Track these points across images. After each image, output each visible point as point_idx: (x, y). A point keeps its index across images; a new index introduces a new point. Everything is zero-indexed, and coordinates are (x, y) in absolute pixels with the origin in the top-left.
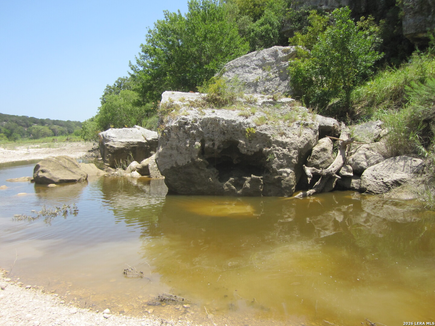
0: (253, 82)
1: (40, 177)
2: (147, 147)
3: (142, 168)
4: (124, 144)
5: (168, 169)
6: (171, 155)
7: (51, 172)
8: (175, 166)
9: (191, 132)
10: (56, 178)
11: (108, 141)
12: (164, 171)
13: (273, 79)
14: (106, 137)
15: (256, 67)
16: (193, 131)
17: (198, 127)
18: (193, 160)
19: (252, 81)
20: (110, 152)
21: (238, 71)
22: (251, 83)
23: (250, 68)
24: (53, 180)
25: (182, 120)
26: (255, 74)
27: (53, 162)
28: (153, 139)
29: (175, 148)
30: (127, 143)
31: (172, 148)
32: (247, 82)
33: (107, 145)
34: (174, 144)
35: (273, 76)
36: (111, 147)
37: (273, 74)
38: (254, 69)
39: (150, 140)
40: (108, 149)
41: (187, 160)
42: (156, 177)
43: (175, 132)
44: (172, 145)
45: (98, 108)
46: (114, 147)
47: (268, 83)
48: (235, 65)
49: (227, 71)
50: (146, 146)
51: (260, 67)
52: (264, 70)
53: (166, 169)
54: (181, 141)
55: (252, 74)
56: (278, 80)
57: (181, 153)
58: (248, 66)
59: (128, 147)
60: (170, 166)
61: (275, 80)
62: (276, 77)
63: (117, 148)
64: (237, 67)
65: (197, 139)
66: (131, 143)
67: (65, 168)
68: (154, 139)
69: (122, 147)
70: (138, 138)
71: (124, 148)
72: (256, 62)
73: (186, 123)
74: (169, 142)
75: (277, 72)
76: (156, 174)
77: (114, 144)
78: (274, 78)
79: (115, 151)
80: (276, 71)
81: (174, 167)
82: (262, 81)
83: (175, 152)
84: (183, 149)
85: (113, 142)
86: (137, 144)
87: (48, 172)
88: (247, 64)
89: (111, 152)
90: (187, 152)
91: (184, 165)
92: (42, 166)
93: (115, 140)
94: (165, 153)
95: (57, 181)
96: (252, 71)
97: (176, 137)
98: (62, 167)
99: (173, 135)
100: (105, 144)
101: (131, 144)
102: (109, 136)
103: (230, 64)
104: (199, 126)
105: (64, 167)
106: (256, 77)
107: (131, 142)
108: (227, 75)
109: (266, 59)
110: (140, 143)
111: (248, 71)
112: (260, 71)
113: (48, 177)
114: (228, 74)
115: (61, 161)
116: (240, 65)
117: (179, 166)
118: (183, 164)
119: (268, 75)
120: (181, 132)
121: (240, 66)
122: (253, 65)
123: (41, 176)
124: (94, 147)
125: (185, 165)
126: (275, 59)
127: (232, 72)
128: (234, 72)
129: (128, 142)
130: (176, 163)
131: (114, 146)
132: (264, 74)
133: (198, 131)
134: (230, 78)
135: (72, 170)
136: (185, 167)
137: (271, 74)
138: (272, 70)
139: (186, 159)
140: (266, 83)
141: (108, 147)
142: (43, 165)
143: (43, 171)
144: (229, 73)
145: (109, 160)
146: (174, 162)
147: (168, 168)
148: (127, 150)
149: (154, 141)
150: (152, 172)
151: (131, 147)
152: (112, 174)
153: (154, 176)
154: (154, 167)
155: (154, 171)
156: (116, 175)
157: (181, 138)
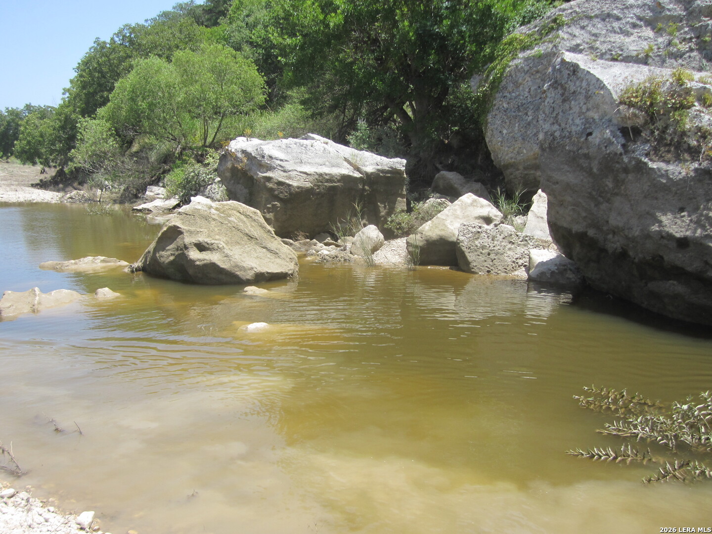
0: (637, 56)
1: (198, 263)
2: (364, 190)
3: (424, 245)
4: (311, 178)
7: (227, 251)
10: (243, 269)
11: (270, 168)
13: (684, 54)
14: (263, 157)
15: (638, 22)
19: (635, 53)
20: (277, 198)
21: (594, 26)
22: (633, 57)
23: (624, 22)
24: (238, 273)
26: (640, 37)
27: (214, 220)
28: (378, 170)
30: (317, 177)
32: (621, 55)
33: (269, 179)
35: (684, 47)
36: (280, 183)
37: (681, 43)
38: (634, 26)
39: (372, 173)
40: (271, 190)
42: (488, 272)
46: (289, 185)
47: (673, 61)
48: (584, 12)
49: (567, 24)
50: (361, 187)
51: (650, 23)
52: (659, 32)
55: (632, 38)
56: (697, 58)
58: (618, 19)
59: (319, 186)
61: (690, 57)
62: (691, 50)
63: (298, 187)
64: (590, 18)
66: (327, 177)
67: (251, 238)
68: (383, 171)
69: (308, 185)
70: (338, 166)
71: (312, 189)
72: (637, 11)
75: (691, 39)
76: (486, 264)
77: (289, 178)
78: (687, 52)
79: (291, 194)
80: (688, 36)
82: (659, 56)
85: (285, 171)
86: (339, 181)
87: (218, 249)
88: (615, 12)
89: (281, 196)
92: (189, 232)
93: (288, 166)
95: (248, 277)
96: (629, 29)
98: (241, 235)
100: (261, 175)
101: (327, 181)
102: (271, 157)
103: (571, 8)
105: (247, 235)
106: (645, 45)
107: (326, 175)
108: (568, 33)
109: (664, 7)
110: (345, 178)
111: (621, 29)
112: (649, 32)
113: (222, 265)
114: (569, 30)
115: (232, 219)
116: (597, 12)
119: (670, 44)
121: (596, 16)
122: (632, 18)
123: (199, 260)
126: (686, 9)
127: (578, 26)
128: (583, 28)
129: (321, 175)
131: (287, 182)
132: (660, 40)
134: (579, 42)
135: (269, 246)
137: (676, 41)
138: (677, 34)
140: (668, 60)
141: (270, 185)
142: (192, 229)
143: (201, 247)
144: (573, 28)
145: (275, 216)
148: (319, 194)
149: (381, 174)
150: (474, 258)
151: (326, 186)
152: (334, 258)
153: (483, 268)
154: (477, 246)
155: (479, 255)
156: (342, 260)
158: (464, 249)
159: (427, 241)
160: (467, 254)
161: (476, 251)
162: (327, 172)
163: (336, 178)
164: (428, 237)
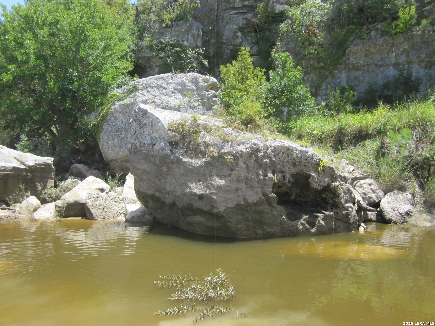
0: (175, 107)
2: (27, 175)
3: (66, 206)
5: (231, 208)
6: (237, 190)
8: (243, 204)
9: (265, 161)
13: (196, 107)
15: (175, 91)
16: (267, 160)
17: (271, 156)
18: (265, 195)
19: (173, 106)
21: (154, 91)
22: (173, 107)
23: (168, 90)
25: (254, 146)
26: (175, 98)
28: (36, 164)
29: (243, 180)
31: (238, 181)
32: (167, 106)
34: (242, 175)
35: (196, 104)
37: (194, 102)
38: (173, 92)
39: (32, 166)
41: (259, 196)
43: (243, 160)
44: (240, 177)
47: (191, 110)
48: (149, 84)
49: (140, 89)
50: (25, 174)
51: (180, 92)
52: (184, 96)
54: (251, 171)
55: (172, 98)
56: (202, 109)
57: (251, 187)
58: (165, 89)
60: (235, 203)
61: (198, 108)
62: (199, 105)
64: (152, 87)
65: (268, 169)
66: (2, 168)
70: (9, 161)
72: (174, 86)
73: (258, 150)
74: (234, 172)
75: (198, 100)
78: (197, 106)
80: (197, 99)
81: (242, 205)
82: (185, 107)
83: (243, 185)
84: (256, 181)
86: (10, 171)
88: (164, 85)
90: (260, 186)
91: (255, 201)
94: (229, 186)
96: (171, 94)
97: (244, 166)
99: (241, 163)
101: (3, 171)
103: (142, 82)
104: (271, 155)
106: (178, 102)
107: (2, 167)
108: (141, 94)
109: (186, 85)
110: (15, 169)
111: (166, 93)
112: (179, 96)
114: (142, 92)
116: (155, 85)
117: (249, 203)
118: (253, 200)
119: (189, 102)
120: (252, 161)
121: (155, 87)
122: (172, 89)
125: (257, 201)
126: (196, 86)
127: (146, 91)
128: (148, 92)
130: (245, 199)
132: (185, 100)
133: (271, 159)
134: (147, 98)
136: (256, 204)
137: (192, 101)
138: (193, 97)
139: (258, 195)
140: (189, 109)
144: (144, 91)
146: (242, 198)
147: (231, 206)
149: (38, 166)
150: (95, 212)
151: (2, 174)
152: (8, 217)
153: (100, 217)
154: (96, 205)
155: (98, 210)
156: (14, 218)
157: (251, 168)
158: (89, 207)
159: (67, 203)
160: (91, 210)
161: (96, 207)
162: (3, 165)
163: (9, 169)
164: (68, 201)
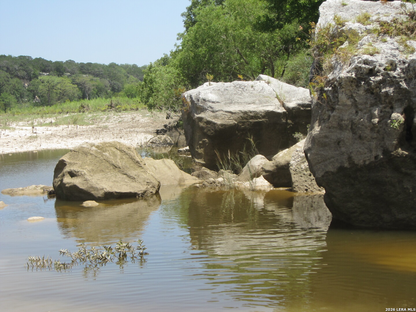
1: (67, 185)
2: (287, 123)
3: (274, 170)
4: (235, 116)
5: (333, 173)
6: (338, 142)
7: (87, 177)
8: (348, 167)
9: (383, 90)
10: (96, 189)
11: (203, 110)
12: (323, 176)
14: (198, 100)
16: (387, 89)
17: (399, 80)
18: (386, 152)
20: (205, 135)
24: (93, 192)
25: (364, 66)
27: (91, 154)
28: (299, 105)
29: (347, 126)
30: (242, 115)
31: (341, 127)
33: (201, 119)
34: (346, 118)
36: (208, 122)
39: (293, 108)
40: (202, 128)
41: (374, 154)
42: (306, 190)
43: (347, 92)
44: (342, 120)
45: (178, 35)
46: (215, 124)
50: (284, 121)
53: (327, 172)
54: (361, 110)
57: (360, 137)
59: (244, 123)
60: (337, 165)
63: (222, 125)
65: (396, 105)
66: (252, 114)
67: (115, 167)
68: (303, 105)
69: (232, 122)
71: (235, 125)
73: (372, 72)
74: (334, 113)
76: (305, 184)
77: (216, 117)
79: (216, 131)
81: (346, 168)
83: (347, 135)
84: (366, 128)
85: (213, 112)
86: (263, 117)
87: (82, 175)
89: (209, 133)
90: (375, 135)
91: (367, 163)
92: (70, 164)
93: (216, 107)
94: (326, 137)
95: (100, 195)
97: (349, 103)
98: (108, 165)
99: (343, 97)
100: (197, 116)
101: (252, 118)
102: (204, 100)
104: (400, 78)
105: (113, 165)
107: (251, 112)
110: (270, 115)
113: (81, 187)
115: (107, 154)
117: (357, 165)
118: (365, 161)
120: (361, 92)
123: (68, 183)
124: (167, 122)
125: (370, 163)
129: (245, 113)
130: (350, 158)
131: (214, 121)
133: (398, 87)
135: (129, 173)
136: (370, 168)
139: (371, 151)
141: (201, 124)
142: (72, 161)
143: (72, 174)
145: (205, 151)
146: (346, 156)
147: (332, 170)
148: (244, 129)
149: (302, 109)
150: (297, 179)
151: (251, 122)
152: (211, 183)
153: (302, 187)
154: (302, 168)
155: (301, 176)
156: (219, 185)
157: (361, 104)
158: (291, 171)
159: (277, 166)
160: (293, 176)
161: (300, 173)
162: (252, 110)
163: (261, 115)
164: (278, 163)
